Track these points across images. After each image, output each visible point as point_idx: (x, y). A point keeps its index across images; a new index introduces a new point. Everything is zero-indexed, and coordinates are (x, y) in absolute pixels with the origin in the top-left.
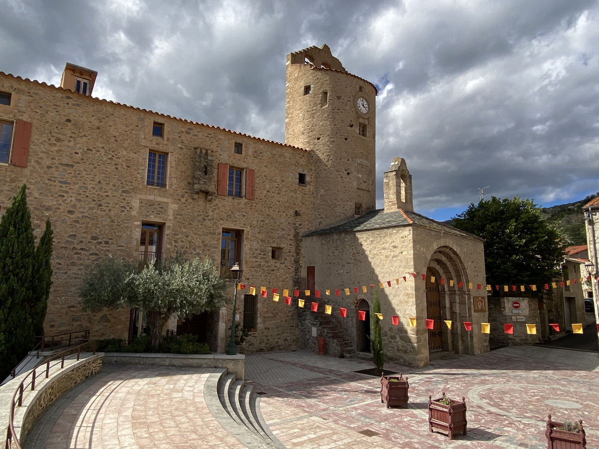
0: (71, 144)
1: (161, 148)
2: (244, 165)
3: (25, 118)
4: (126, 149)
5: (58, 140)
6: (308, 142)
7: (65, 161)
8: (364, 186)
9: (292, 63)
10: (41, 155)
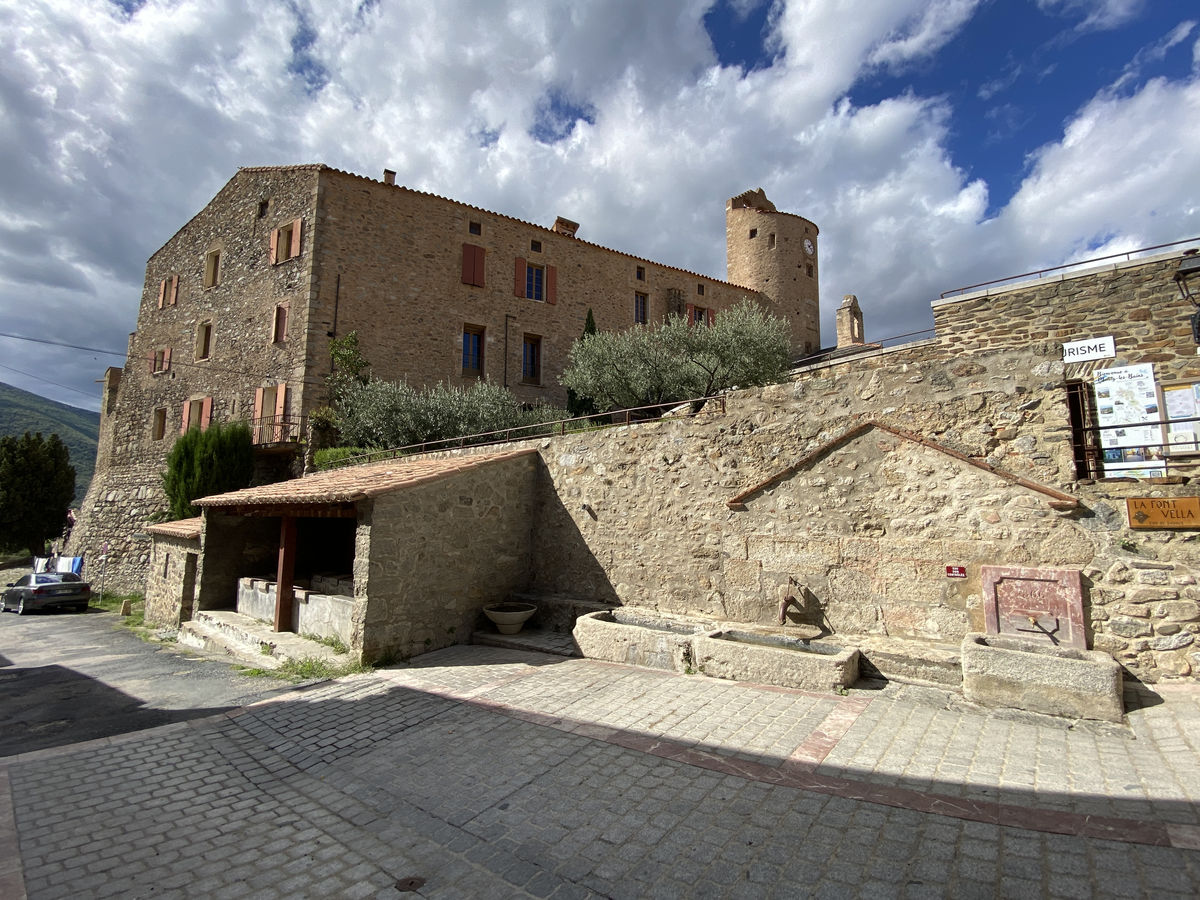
0: (582, 286)
1: (644, 290)
2: (706, 306)
3: (551, 263)
4: (619, 290)
5: (574, 282)
6: (757, 284)
7: (579, 300)
8: (811, 326)
9: (734, 208)
10: (565, 295)
